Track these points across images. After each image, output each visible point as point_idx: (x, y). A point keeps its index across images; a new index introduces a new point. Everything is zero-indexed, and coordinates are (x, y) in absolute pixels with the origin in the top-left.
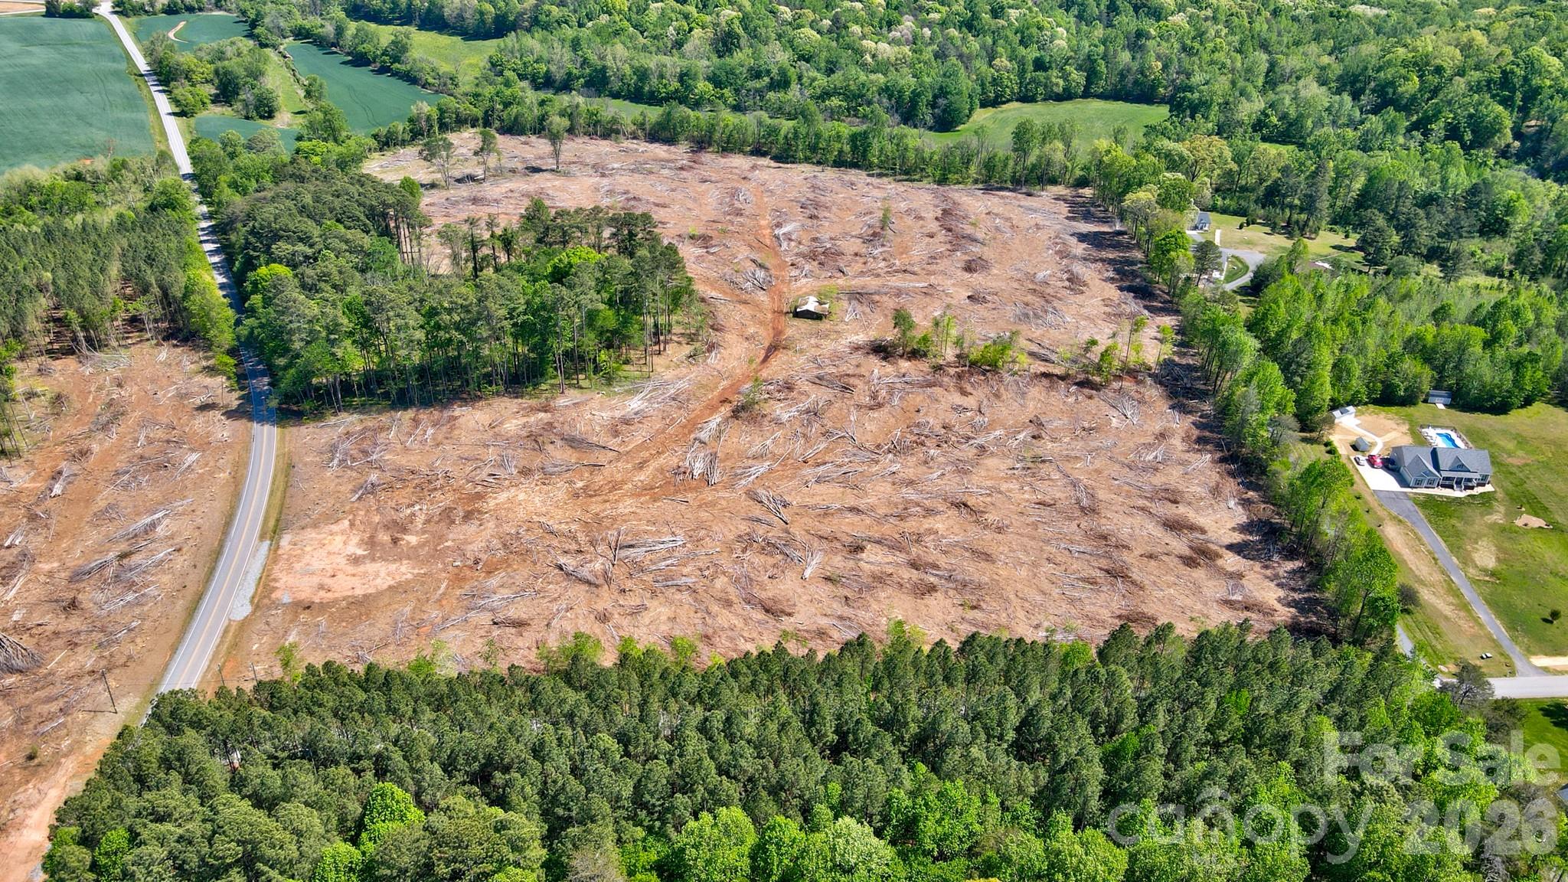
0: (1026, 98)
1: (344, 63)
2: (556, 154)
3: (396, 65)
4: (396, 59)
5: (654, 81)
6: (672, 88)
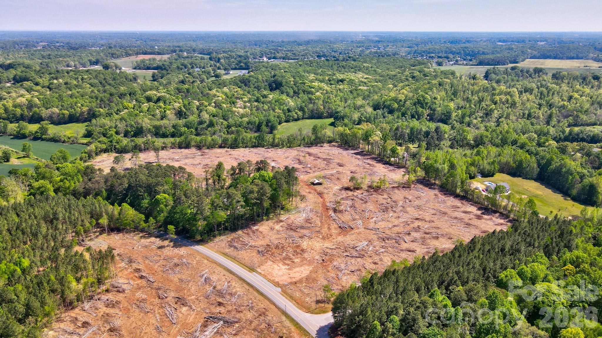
1: (12, 139)
3: (44, 136)
4: (42, 134)
5: (164, 129)
6: (171, 131)
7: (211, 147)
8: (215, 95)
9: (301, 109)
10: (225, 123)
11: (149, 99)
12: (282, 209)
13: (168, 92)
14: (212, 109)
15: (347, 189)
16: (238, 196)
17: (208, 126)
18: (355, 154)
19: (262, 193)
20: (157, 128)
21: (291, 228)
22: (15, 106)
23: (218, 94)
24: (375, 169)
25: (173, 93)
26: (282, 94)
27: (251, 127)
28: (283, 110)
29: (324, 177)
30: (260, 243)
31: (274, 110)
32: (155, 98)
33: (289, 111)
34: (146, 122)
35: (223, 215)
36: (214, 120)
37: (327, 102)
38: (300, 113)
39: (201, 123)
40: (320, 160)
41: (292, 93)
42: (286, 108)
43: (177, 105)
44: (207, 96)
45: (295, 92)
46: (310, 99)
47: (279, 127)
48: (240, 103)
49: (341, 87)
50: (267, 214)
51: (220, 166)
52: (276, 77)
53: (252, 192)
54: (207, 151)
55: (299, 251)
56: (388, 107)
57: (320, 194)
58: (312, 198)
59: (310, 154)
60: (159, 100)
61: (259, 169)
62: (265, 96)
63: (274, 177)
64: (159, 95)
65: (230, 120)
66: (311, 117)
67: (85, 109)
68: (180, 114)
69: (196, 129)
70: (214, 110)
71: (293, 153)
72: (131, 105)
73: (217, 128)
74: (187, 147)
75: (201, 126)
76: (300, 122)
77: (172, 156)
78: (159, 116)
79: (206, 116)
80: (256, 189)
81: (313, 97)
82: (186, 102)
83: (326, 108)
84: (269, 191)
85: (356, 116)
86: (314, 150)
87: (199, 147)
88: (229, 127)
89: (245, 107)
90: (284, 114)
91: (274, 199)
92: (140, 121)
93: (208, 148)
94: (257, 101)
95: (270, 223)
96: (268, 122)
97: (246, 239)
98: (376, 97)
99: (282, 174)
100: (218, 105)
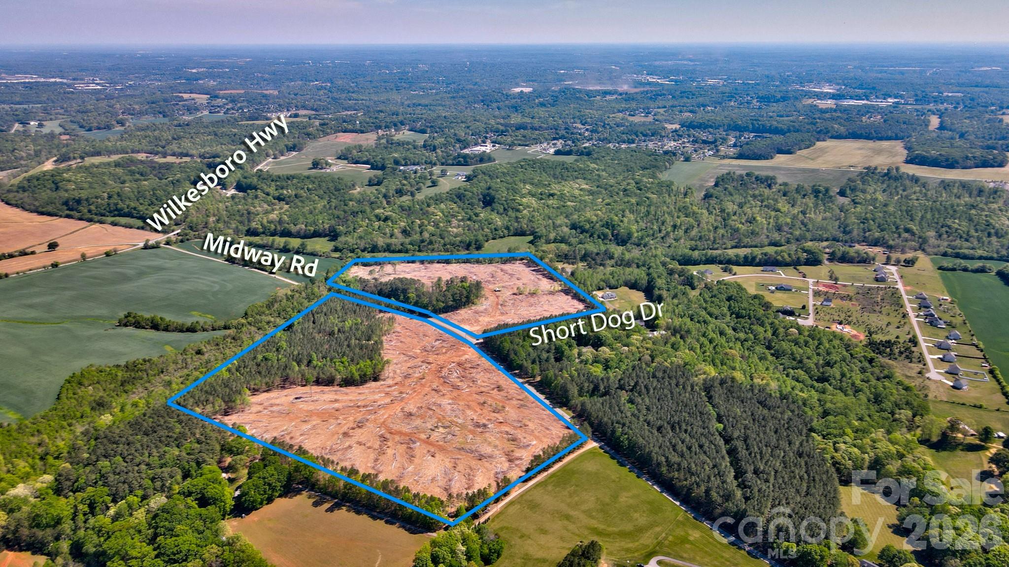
0: (494, 239)
2: (395, 269)
5: (394, 246)
7: (431, 262)
8: (434, 213)
9: (507, 228)
10: (442, 241)
11: (378, 218)
12: (473, 303)
13: (393, 211)
14: (431, 228)
15: (514, 294)
16: (449, 295)
17: (429, 244)
18: (533, 271)
19: (461, 295)
20: (389, 245)
21: (476, 312)
22: (268, 222)
23: (436, 211)
24: (540, 282)
25: (397, 211)
26: (492, 211)
27: (462, 245)
28: (491, 229)
29: (503, 287)
30: (460, 318)
31: (483, 230)
32: (384, 217)
33: (496, 230)
34: (381, 242)
35: (442, 305)
36: (433, 238)
37: (531, 221)
38: (506, 232)
39: (423, 241)
40: (506, 275)
41: (501, 210)
42: (493, 227)
43: (403, 224)
44: (426, 214)
45: (505, 209)
46: (517, 218)
47: (486, 244)
48: (455, 222)
49: (550, 202)
50: (464, 305)
51: (440, 279)
52: (491, 191)
53: (456, 294)
54: (428, 265)
55: (477, 321)
56: (580, 227)
57: (497, 297)
58: (492, 298)
59: (502, 270)
60: (386, 219)
61: (462, 281)
62: (477, 215)
63: (469, 287)
64: (386, 214)
65: (446, 239)
66: (515, 235)
67: (327, 226)
68: (405, 232)
69: (419, 246)
70: (433, 228)
71: (491, 268)
72: (364, 224)
73: (436, 246)
74: (413, 262)
75: (423, 244)
76: (505, 240)
77: (404, 269)
78: (388, 235)
79: (426, 235)
80: (458, 292)
81: (519, 216)
82: (410, 222)
83: (529, 227)
84: (465, 293)
85: (552, 236)
86: (507, 267)
87: (422, 262)
88: (445, 245)
89: (459, 226)
90: (492, 232)
91: (467, 297)
92: (375, 239)
93: (429, 263)
94: (469, 219)
95: (465, 310)
96: (477, 241)
97: (453, 316)
98: (576, 217)
99: (473, 284)
100: (436, 225)
